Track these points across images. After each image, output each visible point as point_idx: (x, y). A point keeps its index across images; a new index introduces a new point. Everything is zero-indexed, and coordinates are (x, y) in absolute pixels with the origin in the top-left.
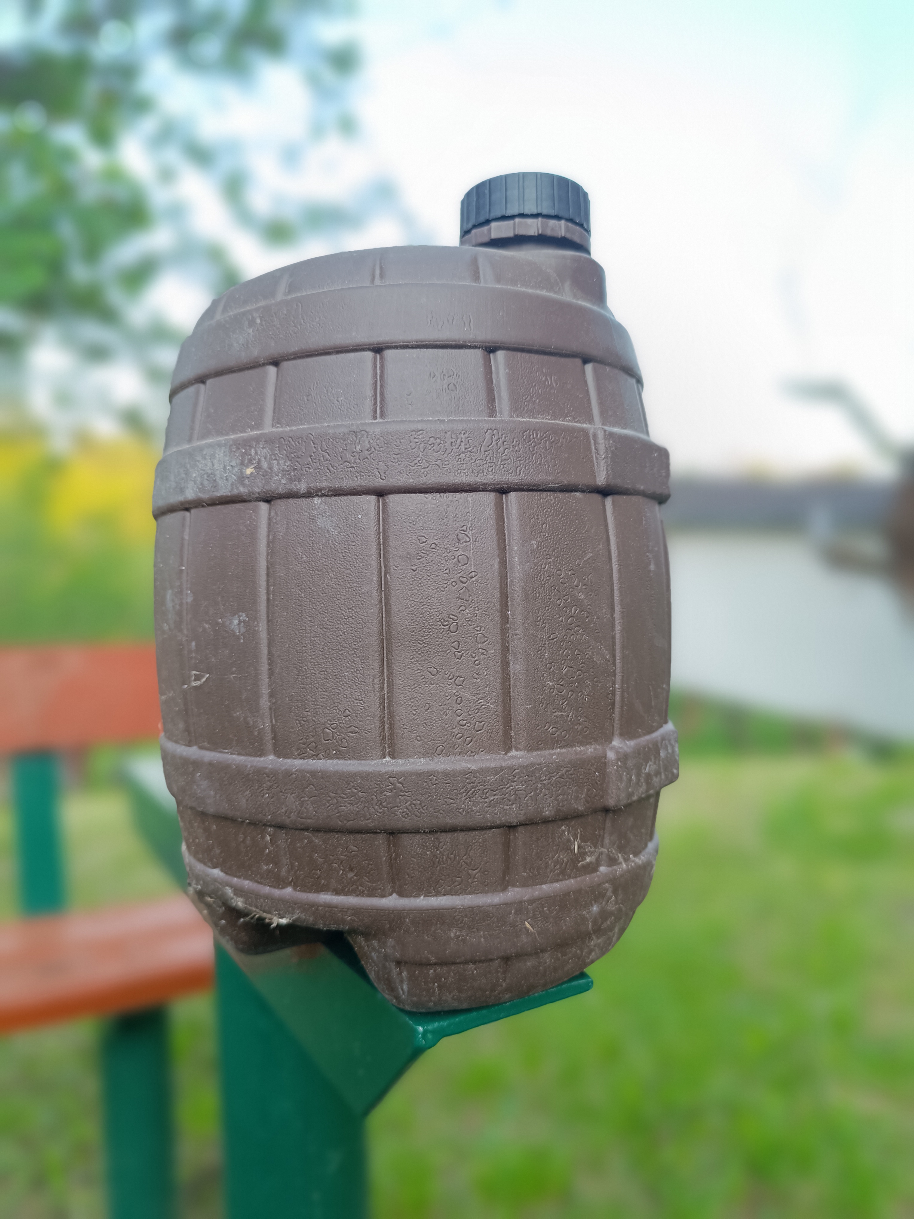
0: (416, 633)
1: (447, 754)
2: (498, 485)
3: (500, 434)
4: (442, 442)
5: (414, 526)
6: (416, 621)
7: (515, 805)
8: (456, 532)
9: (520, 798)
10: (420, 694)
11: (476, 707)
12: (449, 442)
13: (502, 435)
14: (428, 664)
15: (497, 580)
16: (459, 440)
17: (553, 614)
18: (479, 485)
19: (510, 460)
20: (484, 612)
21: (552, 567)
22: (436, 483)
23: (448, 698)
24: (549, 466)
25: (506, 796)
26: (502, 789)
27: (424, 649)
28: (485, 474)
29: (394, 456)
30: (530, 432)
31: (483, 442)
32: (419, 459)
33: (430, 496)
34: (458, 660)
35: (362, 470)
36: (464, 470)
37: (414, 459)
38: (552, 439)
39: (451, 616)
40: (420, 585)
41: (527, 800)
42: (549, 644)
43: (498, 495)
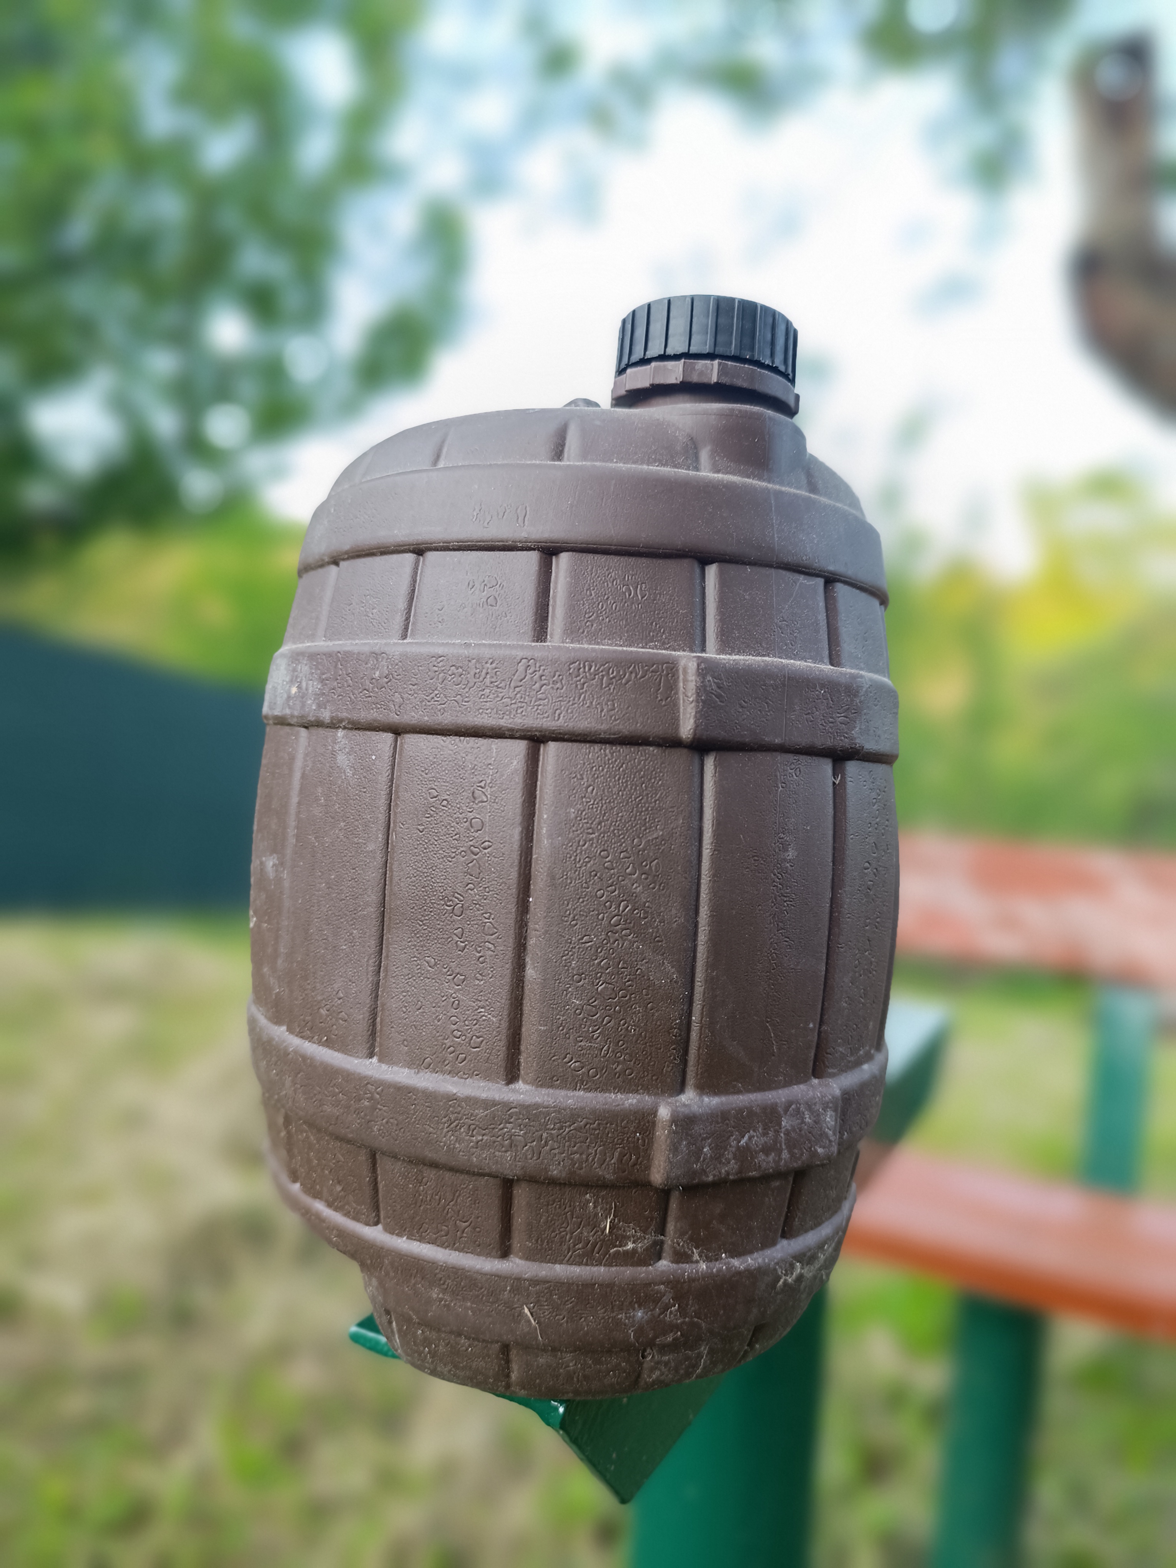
0: (416, 910)
1: (435, 1070)
2: (529, 731)
3: (538, 665)
4: (464, 672)
5: (425, 776)
6: (417, 895)
7: (509, 1153)
8: (472, 788)
9: (515, 1145)
10: (413, 988)
11: (475, 1017)
12: (472, 673)
13: (540, 666)
14: (426, 952)
15: (515, 856)
16: (484, 671)
17: (589, 908)
18: (503, 731)
19: (547, 700)
20: (495, 896)
21: (594, 845)
22: (453, 724)
23: (444, 999)
24: (601, 711)
25: (498, 1139)
26: (493, 1129)
27: (422, 931)
28: (512, 716)
29: (411, 686)
30: (580, 664)
31: (514, 675)
32: (436, 692)
33: (448, 739)
34: (460, 952)
35: (379, 701)
36: (487, 710)
37: (431, 692)
38: (613, 673)
39: (456, 895)
40: (425, 851)
41: (527, 1150)
42: (579, 948)
43: (532, 744)
